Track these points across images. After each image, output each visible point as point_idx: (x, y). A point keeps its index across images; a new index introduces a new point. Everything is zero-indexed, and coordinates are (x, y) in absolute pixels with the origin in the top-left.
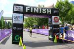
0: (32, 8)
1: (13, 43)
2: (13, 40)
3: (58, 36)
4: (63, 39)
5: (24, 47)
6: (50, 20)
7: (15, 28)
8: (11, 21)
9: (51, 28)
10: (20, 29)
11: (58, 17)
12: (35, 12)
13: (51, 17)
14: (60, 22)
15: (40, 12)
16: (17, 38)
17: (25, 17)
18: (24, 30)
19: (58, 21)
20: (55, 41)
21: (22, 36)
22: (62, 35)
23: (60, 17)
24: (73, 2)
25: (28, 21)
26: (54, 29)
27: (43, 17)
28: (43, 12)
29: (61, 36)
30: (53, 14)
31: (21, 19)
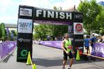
0: (45, 12)
1: (18, 60)
2: (18, 57)
3: (82, 50)
4: (89, 55)
5: (33, 66)
6: (70, 28)
7: (21, 40)
8: (15, 30)
9: (72, 39)
10: (29, 41)
11: (82, 24)
12: (49, 16)
13: (72, 24)
14: (84, 31)
15: (57, 17)
16: (24, 53)
17: (34, 24)
18: (33, 42)
19: (81, 30)
20: (78, 57)
21: (31, 50)
22: (88, 49)
23: (84, 24)
24: (103, 3)
25: (39, 29)
26: (76, 40)
27: (61, 24)
28: (61, 17)
29: (85, 51)
30: (74, 20)
31: (30, 27)
